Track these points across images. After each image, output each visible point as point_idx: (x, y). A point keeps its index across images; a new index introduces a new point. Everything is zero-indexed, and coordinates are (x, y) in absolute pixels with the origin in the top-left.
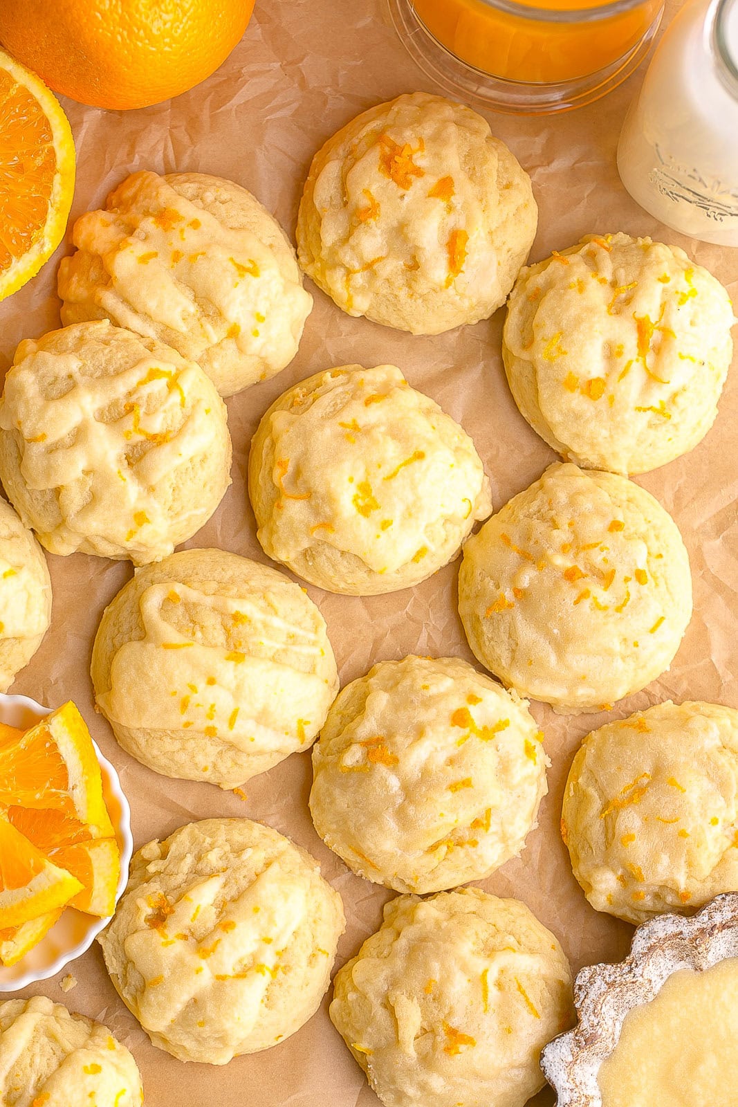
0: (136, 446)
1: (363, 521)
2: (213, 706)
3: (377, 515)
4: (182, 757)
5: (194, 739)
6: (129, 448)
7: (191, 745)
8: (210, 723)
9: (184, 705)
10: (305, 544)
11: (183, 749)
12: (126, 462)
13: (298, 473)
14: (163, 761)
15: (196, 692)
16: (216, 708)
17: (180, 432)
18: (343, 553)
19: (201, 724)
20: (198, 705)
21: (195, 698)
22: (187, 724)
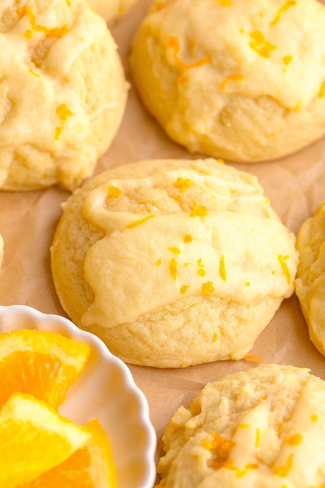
0: (38, 47)
1: (267, 62)
2: (200, 261)
3: (275, 54)
4: (189, 331)
5: (193, 306)
6: (32, 51)
7: (193, 313)
8: (204, 280)
9: (173, 270)
10: (220, 103)
11: (188, 321)
12: (33, 64)
13: (190, 45)
14: (173, 344)
15: (180, 252)
16: (203, 262)
17: (75, 23)
18: (256, 100)
19: (196, 284)
20: (186, 265)
21: (181, 259)
22: (183, 289)
